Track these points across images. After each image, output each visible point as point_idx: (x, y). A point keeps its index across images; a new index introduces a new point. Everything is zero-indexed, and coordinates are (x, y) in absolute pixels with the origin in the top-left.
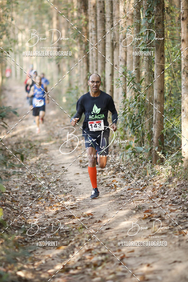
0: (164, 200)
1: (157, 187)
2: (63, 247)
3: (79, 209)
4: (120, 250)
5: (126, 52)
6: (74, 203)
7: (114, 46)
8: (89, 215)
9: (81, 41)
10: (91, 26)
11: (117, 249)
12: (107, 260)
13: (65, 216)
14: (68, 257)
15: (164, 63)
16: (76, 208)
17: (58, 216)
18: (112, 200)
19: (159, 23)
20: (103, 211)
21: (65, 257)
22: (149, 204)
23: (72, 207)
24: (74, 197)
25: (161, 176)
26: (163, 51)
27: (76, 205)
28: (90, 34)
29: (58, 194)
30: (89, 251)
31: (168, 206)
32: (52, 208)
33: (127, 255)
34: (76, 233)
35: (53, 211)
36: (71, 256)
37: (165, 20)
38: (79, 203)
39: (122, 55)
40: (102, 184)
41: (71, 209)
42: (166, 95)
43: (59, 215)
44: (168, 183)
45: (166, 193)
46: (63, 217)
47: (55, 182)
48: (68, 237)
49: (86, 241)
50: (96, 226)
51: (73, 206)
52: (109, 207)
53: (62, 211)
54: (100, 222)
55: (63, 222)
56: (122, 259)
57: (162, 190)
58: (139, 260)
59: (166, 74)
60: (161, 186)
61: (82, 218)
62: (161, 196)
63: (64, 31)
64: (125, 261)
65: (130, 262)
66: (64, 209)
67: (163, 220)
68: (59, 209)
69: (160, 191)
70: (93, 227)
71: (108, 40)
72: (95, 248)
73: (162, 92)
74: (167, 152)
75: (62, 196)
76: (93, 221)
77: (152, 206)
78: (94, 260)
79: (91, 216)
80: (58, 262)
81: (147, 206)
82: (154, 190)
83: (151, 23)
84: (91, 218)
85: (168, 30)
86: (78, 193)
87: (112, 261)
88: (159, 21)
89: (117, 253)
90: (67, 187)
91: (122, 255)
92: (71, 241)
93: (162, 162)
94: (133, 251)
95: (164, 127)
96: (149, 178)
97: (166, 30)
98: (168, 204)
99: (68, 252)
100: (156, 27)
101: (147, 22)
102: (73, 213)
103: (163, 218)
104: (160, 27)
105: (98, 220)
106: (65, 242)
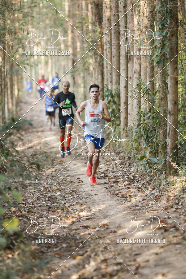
0: (178, 210)
1: (171, 198)
2: (79, 257)
3: (95, 219)
4: (135, 260)
5: (140, 65)
6: (90, 214)
7: (128, 58)
8: (104, 225)
9: (95, 54)
10: (106, 39)
11: (132, 259)
12: (122, 270)
13: (80, 227)
14: (84, 267)
15: (178, 74)
16: (92, 219)
17: (74, 227)
18: (127, 210)
19: (172, 36)
20: (118, 221)
21: (81, 267)
22: (164, 214)
23: (87, 218)
24: (89, 208)
25: (175, 187)
26: (176, 62)
27: (92, 216)
28: (105, 47)
29: (74, 205)
30: (105, 261)
31: (182, 216)
32: (67, 218)
33: (142, 265)
34: (91, 244)
35: (69, 222)
36: (87, 266)
37: (179, 33)
38: (94, 214)
39: (136, 67)
40: (117, 195)
41: (87, 219)
42: (180, 106)
43: (75, 225)
44: (182, 193)
45: (180, 204)
46: (79, 228)
47: (71, 193)
48: (84, 247)
49: (102, 251)
50: (111, 236)
51: (89, 217)
52: (125, 217)
53: (77, 222)
54: (115, 232)
55: (79, 232)
56: (137, 268)
57: (177, 201)
58: (154, 270)
59: (180, 86)
60: (175, 196)
61: (97, 229)
62: (176, 206)
63: (78, 44)
64: (140, 270)
65: (145, 271)
66: (79, 220)
67: (177, 230)
68: (74, 220)
69: (174, 202)
70: (108, 237)
71: (123, 53)
72: (111, 258)
73: (176, 103)
74: (181, 163)
75: (78, 207)
76: (109, 231)
77: (166, 217)
78: (110, 269)
79: (106, 227)
80: (74, 272)
81: (161, 216)
82: (168, 200)
83: (165, 36)
84: (107, 229)
85: (182, 42)
86: (94, 203)
87: (128, 271)
88: (172, 34)
89: (132, 263)
90: (82, 198)
91: (137, 265)
92: (86, 252)
93: (176, 173)
94: (148, 261)
95: (178, 138)
96: (163, 188)
97: (179, 42)
98: (182, 214)
99: (84, 262)
100: (170, 40)
101: (161, 34)
102: (89, 223)
103: (177, 228)
104: (174, 39)
105: (113, 230)
106: (81, 252)
